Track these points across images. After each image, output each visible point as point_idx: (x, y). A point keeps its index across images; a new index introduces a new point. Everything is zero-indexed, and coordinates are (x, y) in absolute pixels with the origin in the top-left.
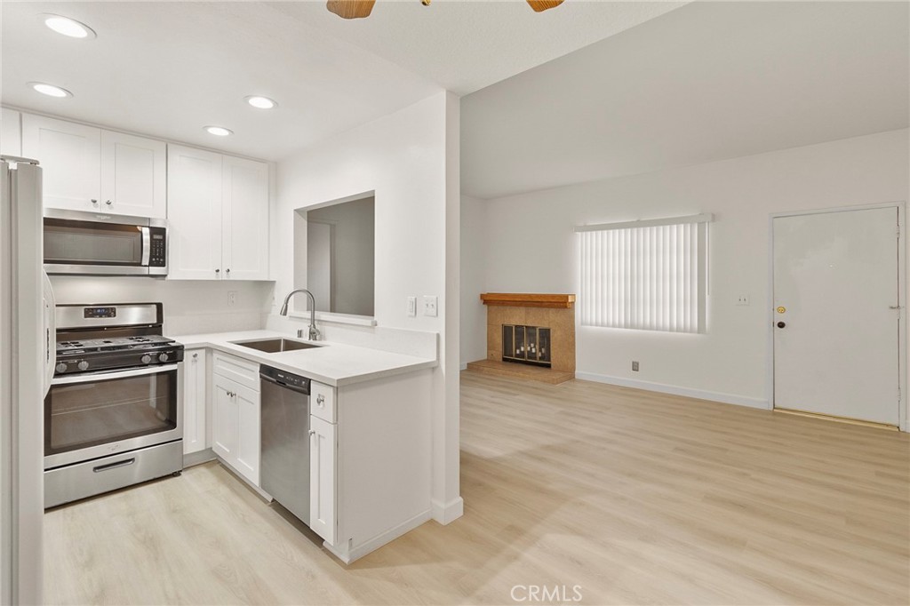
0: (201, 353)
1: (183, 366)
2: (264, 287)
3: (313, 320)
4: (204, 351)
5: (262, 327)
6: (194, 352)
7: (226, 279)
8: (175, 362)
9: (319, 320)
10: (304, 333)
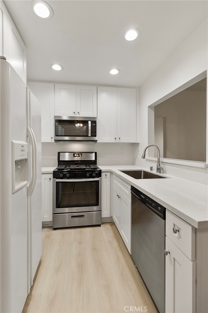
0: (108, 174)
1: (101, 179)
2: (135, 145)
3: (159, 162)
4: (109, 173)
5: (133, 164)
6: (106, 173)
7: (119, 142)
8: (98, 177)
9: (163, 162)
10: (153, 168)
